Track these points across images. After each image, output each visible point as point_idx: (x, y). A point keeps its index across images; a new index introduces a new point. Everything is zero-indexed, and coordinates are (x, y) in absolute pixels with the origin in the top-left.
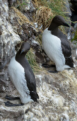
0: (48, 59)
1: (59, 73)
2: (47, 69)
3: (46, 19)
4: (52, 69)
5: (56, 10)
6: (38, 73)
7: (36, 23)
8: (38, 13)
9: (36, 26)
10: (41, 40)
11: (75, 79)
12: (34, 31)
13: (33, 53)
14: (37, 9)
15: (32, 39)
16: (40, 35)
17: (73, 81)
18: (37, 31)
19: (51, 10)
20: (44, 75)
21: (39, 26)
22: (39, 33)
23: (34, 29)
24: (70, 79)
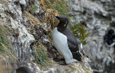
0: (58, 54)
1: (68, 65)
2: (58, 62)
3: (53, 20)
4: (62, 62)
5: (61, 11)
6: (51, 66)
7: (45, 24)
8: (47, 15)
9: (46, 26)
10: (51, 38)
11: (82, 69)
12: (45, 30)
13: (45, 49)
14: (45, 12)
15: (44, 38)
16: (49, 34)
17: (80, 71)
18: (47, 30)
19: (57, 12)
20: (56, 68)
21: (48, 26)
22: (49, 32)
23: (44, 29)
24: (78, 70)
